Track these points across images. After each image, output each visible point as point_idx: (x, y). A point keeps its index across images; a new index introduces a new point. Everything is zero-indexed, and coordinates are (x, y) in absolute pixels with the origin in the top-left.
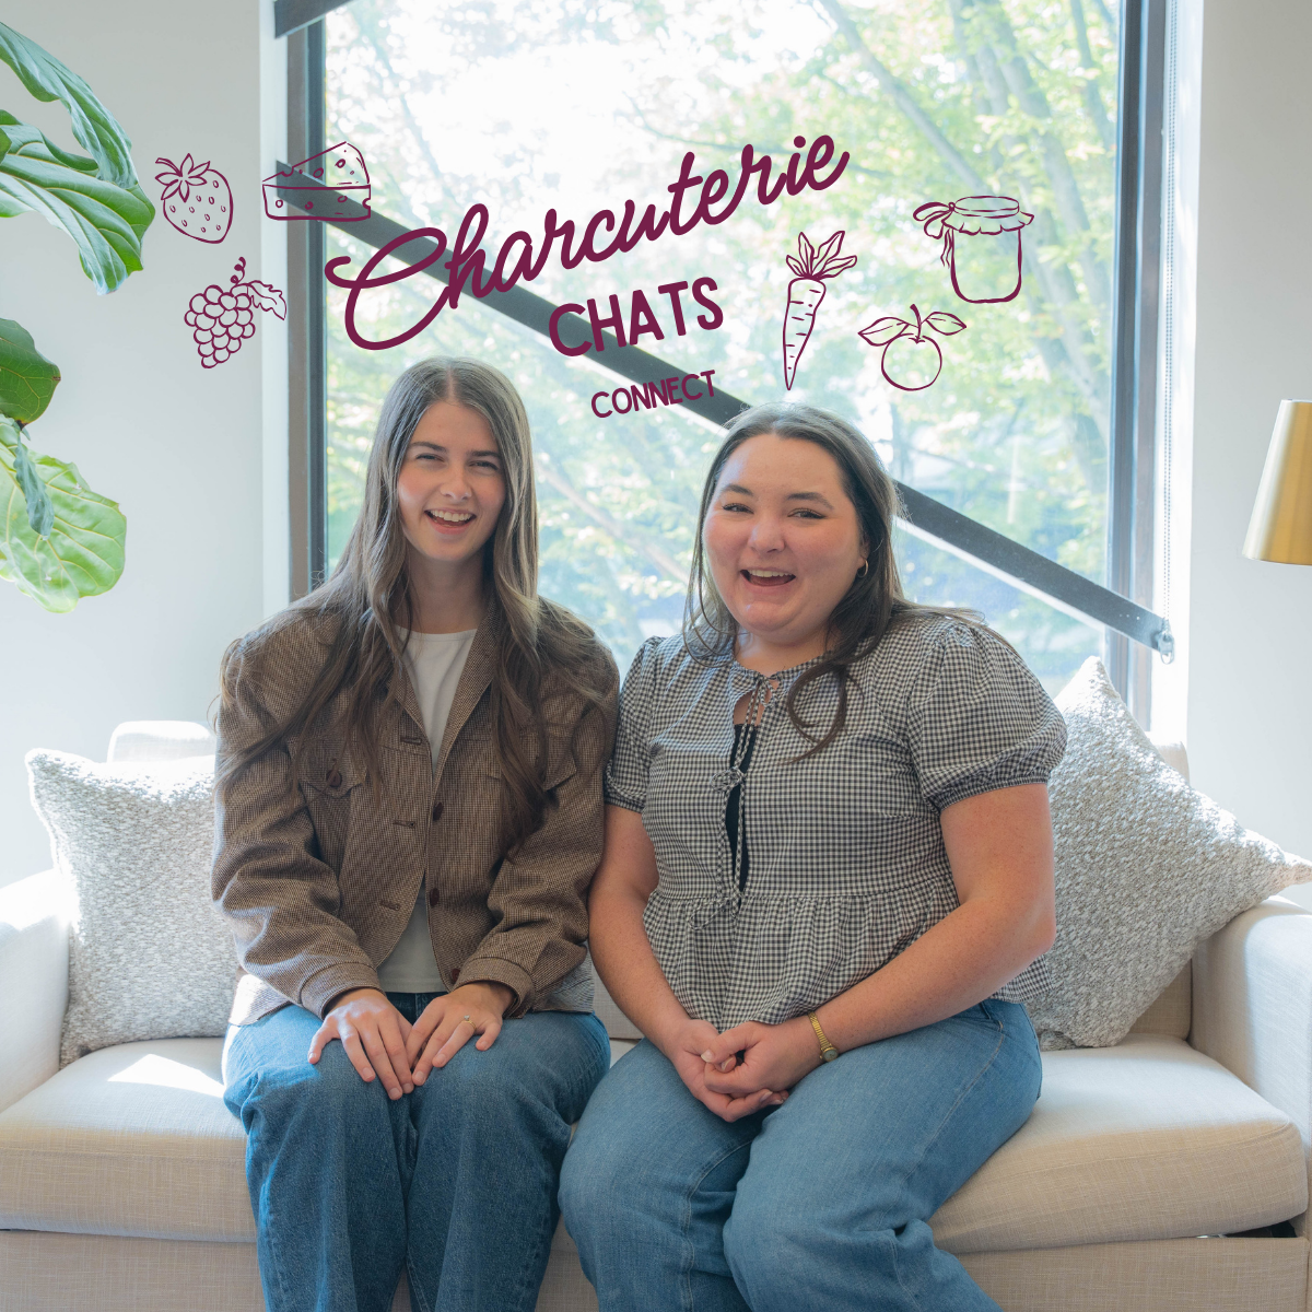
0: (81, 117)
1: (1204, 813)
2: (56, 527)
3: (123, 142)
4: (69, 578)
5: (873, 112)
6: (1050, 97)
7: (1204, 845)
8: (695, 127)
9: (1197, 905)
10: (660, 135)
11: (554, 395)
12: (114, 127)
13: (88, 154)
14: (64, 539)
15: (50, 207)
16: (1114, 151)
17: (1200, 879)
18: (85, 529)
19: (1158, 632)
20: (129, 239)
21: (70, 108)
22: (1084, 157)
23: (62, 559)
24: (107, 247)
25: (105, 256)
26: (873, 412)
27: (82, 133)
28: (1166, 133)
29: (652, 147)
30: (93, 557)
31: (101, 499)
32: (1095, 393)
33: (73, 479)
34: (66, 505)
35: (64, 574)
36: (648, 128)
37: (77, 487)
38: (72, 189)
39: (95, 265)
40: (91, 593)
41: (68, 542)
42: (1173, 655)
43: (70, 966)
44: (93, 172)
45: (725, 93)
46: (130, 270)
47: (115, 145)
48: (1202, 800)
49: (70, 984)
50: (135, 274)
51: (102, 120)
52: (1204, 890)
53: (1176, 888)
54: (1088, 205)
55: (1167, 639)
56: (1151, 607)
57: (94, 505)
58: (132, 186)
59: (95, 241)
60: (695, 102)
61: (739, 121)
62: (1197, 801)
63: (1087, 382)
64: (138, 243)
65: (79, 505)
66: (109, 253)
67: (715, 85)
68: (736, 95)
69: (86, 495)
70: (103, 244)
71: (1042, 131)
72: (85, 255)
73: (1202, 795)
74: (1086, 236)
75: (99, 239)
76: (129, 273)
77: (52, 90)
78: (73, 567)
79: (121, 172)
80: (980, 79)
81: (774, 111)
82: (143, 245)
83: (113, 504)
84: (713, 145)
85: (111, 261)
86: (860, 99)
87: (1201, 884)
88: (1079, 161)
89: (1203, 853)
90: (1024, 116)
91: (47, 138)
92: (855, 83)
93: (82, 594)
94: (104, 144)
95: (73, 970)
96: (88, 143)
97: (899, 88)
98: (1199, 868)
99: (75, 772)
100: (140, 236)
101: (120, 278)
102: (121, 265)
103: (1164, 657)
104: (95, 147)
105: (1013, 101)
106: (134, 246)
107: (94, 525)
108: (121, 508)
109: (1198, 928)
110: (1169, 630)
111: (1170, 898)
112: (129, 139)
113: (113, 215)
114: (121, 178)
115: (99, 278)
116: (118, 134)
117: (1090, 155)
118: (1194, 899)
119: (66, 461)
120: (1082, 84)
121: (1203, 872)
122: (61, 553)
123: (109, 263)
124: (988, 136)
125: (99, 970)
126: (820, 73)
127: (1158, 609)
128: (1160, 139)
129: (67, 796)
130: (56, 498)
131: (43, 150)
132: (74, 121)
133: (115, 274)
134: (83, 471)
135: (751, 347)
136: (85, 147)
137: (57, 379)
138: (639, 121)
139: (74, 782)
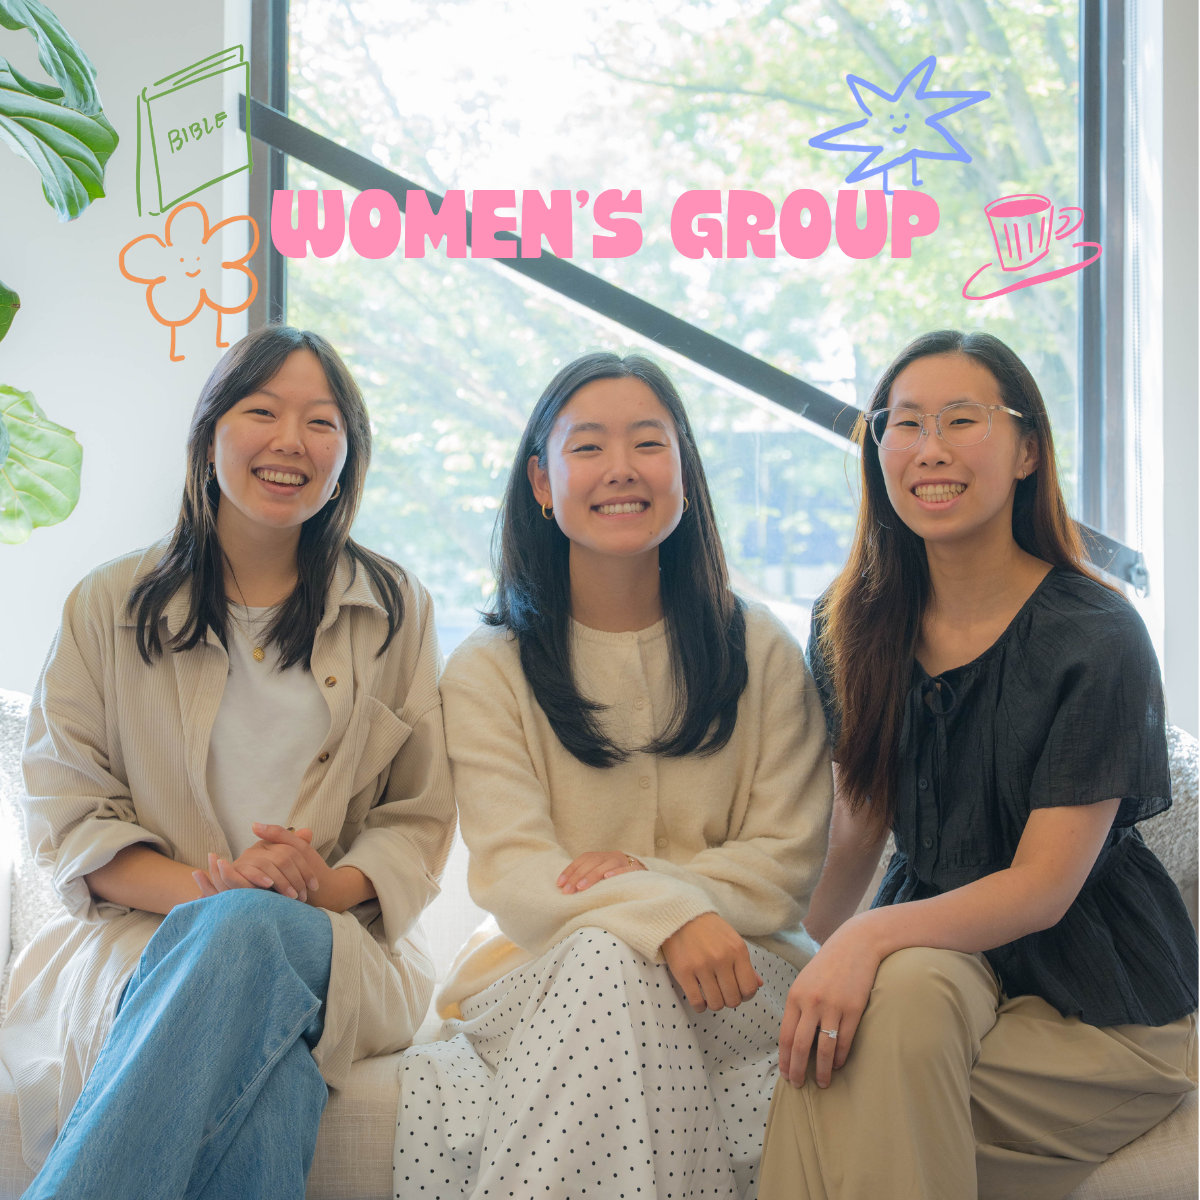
0: (47, 45)
1: (1185, 749)
2: (12, 456)
3: (88, 70)
4: (23, 508)
5: (832, 53)
6: (1009, 34)
7: (1186, 784)
8: (655, 71)
9: (1182, 847)
10: (621, 77)
11: (514, 334)
12: (80, 56)
13: (53, 82)
14: (19, 468)
15: (14, 135)
16: (1076, 88)
17: (1184, 819)
18: (42, 458)
19: (1131, 566)
20: (92, 166)
21: (36, 35)
22: (1044, 93)
23: (18, 489)
24: (70, 174)
25: (68, 184)
26: (835, 353)
27: (49, 61)
28: (1128, 62)
29: (613, 91)
30: (48, 487)
31: (58, 428)
32: (1061, 329)
33: (31, 408)
34: (23, 435)
35: (18, 504)
36: (608, 70)
37: (34, 415)
38: (36, 117)
39: (59, 194)
40: (46, 524)
41: (23, 472)
42: (1148, 589)
43: (11, 915)
44: (58, 100)
45: (686, 38)
46: (92, 197)
47: (81, 73)
48: (1181, 737)
49: (11, 934)
50: (97, 201)
51: (68, 48)
52: (1189, 830)
53: (1160, 829)
54: (1049, 142)
55: (1142, 573)
56: (1124, 540)
57: (52, 434)
58: (97, 113)
59: (57, 169)
60: (654, 47)
61: (699, 64)
62: (1177, 738)
63: (1052, 317)
64: (101, 170)
65: (35, 434)
66: (71, 181)
67: (674, 29)
68: (697, 39)
69: (43, 424)
70: (66, 172)
71: (1001, 68)
72: (49, 184)
73: (1181, 731)
74: (1049, 172)
75: (63, 167)
76: (91, 201)
77: (18, 18)
78: (28, 498)
79: (86, 100)
80: (939, 18)
81: (735, 55)
82: (106, 172)
83: (70, 432)
84: (674, 86)
85: (73, 188)
86: (819, 42)
87: (1185, 824)
88: (1040, 97)
89: (1186, 792)
90: (982, 53)
91: (14, 67)
92: (815, 26)
93: (35, 525)
94: (69, 71)
95: (15, 919)
96: (54, 71)
97: (859, 27)
98: (1183, 807)
99: (17, 710)
100: (103, 163)
101: (82, 206)
102: (84, 192)
103: (1139, 591)
104: (60, 74)
105: (972, 37)
106: (97, 173)
107: (50, 455)
108: (77, 437)
109: (1184, 872)
110: (1143, 562)
111: (1153, 839)
112: (95, 69)
113: (76, 143)
114: (86, 105)
115: (61, 206)
116: (84, 62)
117: (1050, 91)
118: (1178, 840)
119: (23, 389)
120: (1041, 21)
121: (1187, 811)
122: (16, 482)
123: (71, 191)
124: (947, 75)
125: (41, 916)
126: (779, 15)
127: (1131, 542)
128: (1122, 69)
129: (10, 735)
130: (13, 427)
131: (10, 79)
132: (40, 49)
133: (77, 201)
134: (41, 400)
135: (711, 289)
136: (51, 74)
137: (17, 306)
138: (600, 64)
139: (17, 720)
